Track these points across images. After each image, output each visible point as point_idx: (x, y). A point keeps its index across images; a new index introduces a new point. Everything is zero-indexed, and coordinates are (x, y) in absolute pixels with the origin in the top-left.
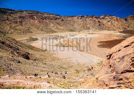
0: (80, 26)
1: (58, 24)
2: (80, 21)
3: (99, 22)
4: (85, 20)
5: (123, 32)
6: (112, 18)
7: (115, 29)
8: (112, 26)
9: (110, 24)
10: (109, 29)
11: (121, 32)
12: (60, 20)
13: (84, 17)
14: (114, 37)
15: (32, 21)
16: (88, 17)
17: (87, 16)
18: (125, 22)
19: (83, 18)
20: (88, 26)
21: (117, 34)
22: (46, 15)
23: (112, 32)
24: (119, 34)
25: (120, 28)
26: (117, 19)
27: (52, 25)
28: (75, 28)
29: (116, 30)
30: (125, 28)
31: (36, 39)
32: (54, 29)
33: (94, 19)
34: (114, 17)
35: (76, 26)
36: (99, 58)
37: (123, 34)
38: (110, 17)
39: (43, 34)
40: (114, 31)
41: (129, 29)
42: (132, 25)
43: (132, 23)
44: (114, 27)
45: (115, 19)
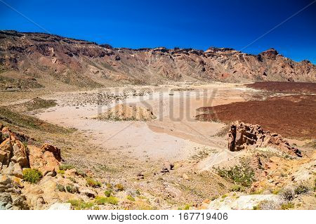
0: (159, 72)
1: (108, 66)
2: (159, 60)
3: (202, 62)
4: (171, 57)
5: (255, 86)
6: (231, 55)
7: (237, 79)
8: (231, 72)
9: (226, 67)
10: (223, 79)
11: (249, 86)
12: (113, 57)
13: (167, 51)
14: (233, 96)
15: (42, 58)
16: (176, 52)
17: (176, 49)
18: (257, 63)
19: (166, 53)
20: (178, 71)
21: (241, 89)
22: (78, 46)
23: (231, 86)
24: (244, 89)
25: (248, 78)
26: (241, 56)
27: (92, 69)
28: (148, 77)
29: (239, 82)
30: (259, 78)
31: (52, 103)
32: (97, 78)
33: (191, 56)
35: (149, 71)
36: (197, 145)
37: (255, 90)
38: (227, 52)
39: (69, 90)
40: (235, 84)
41: (266, 78)
42: (273, 71)
43: (273, 66)
44: (235, 75)
45: (237, 56)
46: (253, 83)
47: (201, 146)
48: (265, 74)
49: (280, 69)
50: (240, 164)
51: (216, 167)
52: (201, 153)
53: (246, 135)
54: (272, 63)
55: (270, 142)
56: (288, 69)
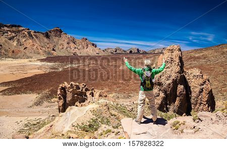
5: (48, 60)
6: (19, 31)
7: (28, 54)
8: (22, 48)
9: (15, 43)
10: (14, 55)
11: (42, 60)
14: (31, 69)
18: (46, 40)
21: (36, 63)
23: (24, 61)
24: (39, 63)
25: (39, 54)
26: (29, 33)
29: (31, 58)
30: (49, 53)
34: (23, 28)
37: (49, 64)
38: (14, 29)
40: (28, 60)
41: (55, 54)
42: (61, 47)
43: (60, 43)
44: (26, 51)
45: (26, 33)
46: (44, 58)
47: (23, 119)
48: (54, 50)
49: (66, 45)
50: (94, 116)
51: (75, 124)
52: (26, 125)
53: (76, 94)
54: (58, 40)
55: (100, 96)
56: (72, 45)
